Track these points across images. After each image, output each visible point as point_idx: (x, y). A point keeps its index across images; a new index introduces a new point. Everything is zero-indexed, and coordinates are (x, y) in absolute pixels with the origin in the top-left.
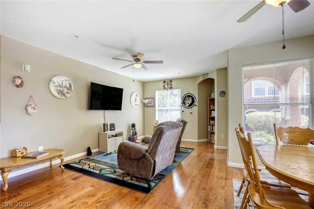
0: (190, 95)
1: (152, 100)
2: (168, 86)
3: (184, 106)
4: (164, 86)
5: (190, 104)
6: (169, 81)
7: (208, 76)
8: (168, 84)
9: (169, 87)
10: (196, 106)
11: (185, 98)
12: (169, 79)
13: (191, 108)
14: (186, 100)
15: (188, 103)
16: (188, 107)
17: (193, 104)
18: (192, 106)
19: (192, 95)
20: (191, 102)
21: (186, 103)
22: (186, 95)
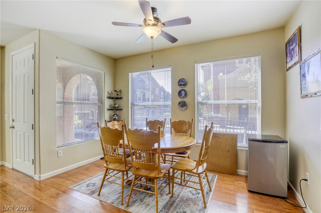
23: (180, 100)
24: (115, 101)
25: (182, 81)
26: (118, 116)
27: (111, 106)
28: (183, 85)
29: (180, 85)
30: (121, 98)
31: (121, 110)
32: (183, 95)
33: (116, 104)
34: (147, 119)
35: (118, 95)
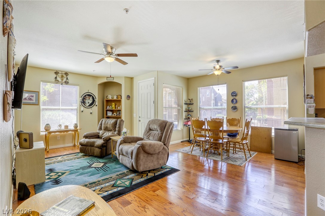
0: (91, 94)
1: (34, 95)
2: (62, 80)
3: (84, 105)
4: (56, 78)
5: (91, 104)
6: (63, 73)
7: (113, 80)
8: (62, 76)
9: (64, 81)
10: (96, 106)
11: (85, 97)
12: (64, 71)
13: (91, 107)
14: (87, 99)
15: (89, 103)
16: (88, 107)
17: (94, 104)
18: (93, 106)
19: (92, 95)
20: (92, 101)
21: (86, 103)
22: (86, 94)
23: (233, 105)
24: (188, 106)
25: (234, 93)
26: (191, 115)
27: (186, 109)
28: (235, 96)
29: (233, 96)
30: (192, 104)
31: (192, 111)
32: (235, 102)
33: (190, 108)
34: (211, 117)
35: (190, 102)
